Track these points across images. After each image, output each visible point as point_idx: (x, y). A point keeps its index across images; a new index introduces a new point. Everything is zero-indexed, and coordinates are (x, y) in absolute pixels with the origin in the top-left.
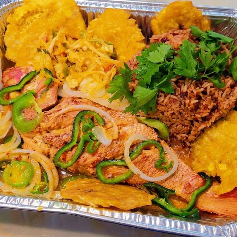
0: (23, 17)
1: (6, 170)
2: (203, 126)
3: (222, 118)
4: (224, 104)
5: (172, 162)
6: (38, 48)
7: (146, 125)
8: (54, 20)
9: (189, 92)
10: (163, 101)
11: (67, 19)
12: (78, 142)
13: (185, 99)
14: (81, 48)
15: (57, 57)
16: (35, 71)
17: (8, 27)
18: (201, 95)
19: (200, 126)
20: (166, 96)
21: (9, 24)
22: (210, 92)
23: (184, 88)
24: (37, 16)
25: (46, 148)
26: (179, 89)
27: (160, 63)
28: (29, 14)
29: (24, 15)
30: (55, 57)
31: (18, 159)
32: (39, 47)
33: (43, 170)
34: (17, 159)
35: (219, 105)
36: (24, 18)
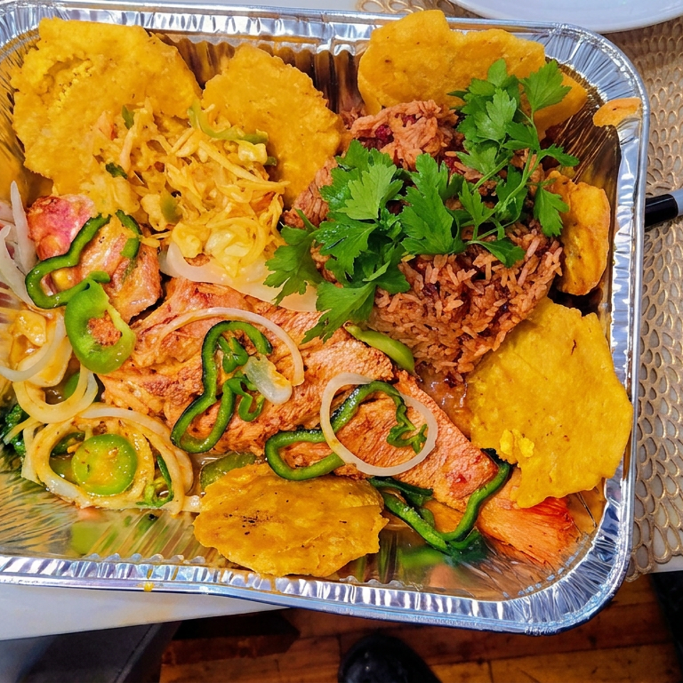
0: (46, 76)
1: (77, 457)
2: (483, 349)
3: (525, 325)
4: (522, 300)
5: (425, 427)
6: (96, 154)
7: (365, 343)
8: (121, 80)
9: (443, 282)
10: (388, 306)
11: (153, 77)
12: (219, 396)
13: (434, 302)
14: (195, 155)
15: (143, 174)
16: (100, 216)
17: (17, 97)
18: (470, 285)
19: (477, 349)
20: (391, 296)
21: (17, 90)
22: (493, 273)
23: (433, 276)
24: (80, 69)
25: (154, 404)
26: (420, 277)
27: (372, 221)
28: (59, 67)
29: (49, 70)
30: (140, 177)
31: (99, 432)
32: (98, 153)
33: (156, 455)
34: (96, 432)
35: (513, 301)
36: (51, 75)
